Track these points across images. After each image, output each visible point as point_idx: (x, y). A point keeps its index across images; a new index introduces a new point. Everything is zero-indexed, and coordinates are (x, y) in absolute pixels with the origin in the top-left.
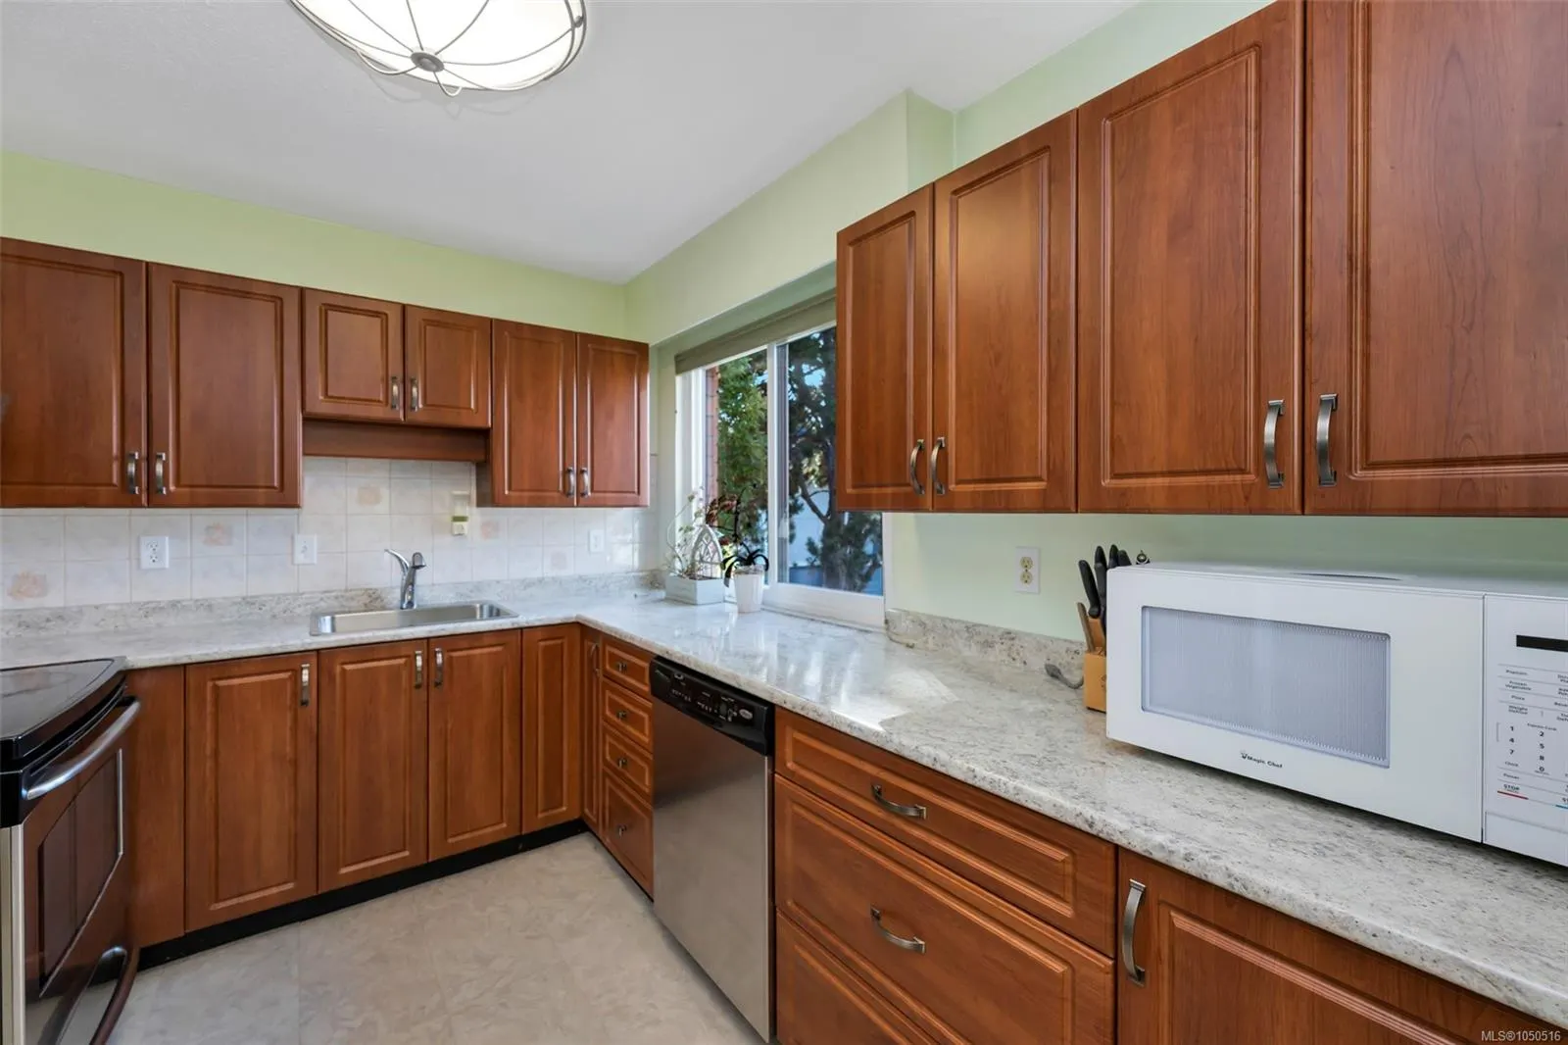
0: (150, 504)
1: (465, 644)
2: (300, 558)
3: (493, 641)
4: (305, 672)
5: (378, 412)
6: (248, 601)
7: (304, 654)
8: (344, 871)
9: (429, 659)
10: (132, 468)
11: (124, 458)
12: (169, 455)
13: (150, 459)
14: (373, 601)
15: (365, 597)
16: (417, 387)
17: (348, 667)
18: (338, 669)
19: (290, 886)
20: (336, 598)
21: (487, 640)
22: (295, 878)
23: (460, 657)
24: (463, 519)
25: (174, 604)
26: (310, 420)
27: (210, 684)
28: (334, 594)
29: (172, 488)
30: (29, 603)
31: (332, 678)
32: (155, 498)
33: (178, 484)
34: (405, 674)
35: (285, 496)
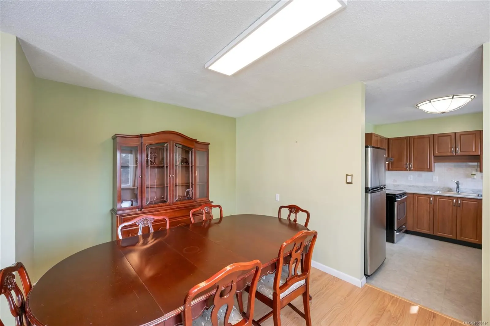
0: (409, 171)
1: (467, 200)
2: (434, 180)
3: (475, 201)
4: (431, 198)
5: (449, 154)
6: (424, 187)
7: (431, 195)
8: (438, 233)
9: (457, 201)
10: (407, 166)
11: (406, 164)
12: (412, 164)
13: (410, 164)
14: (450, 190)
15: (448, 189)
16: (458, 148)
17: (440, 199)
18: (438, 199)
19: (428, 231)
20: (442, 188)
21: (472, 200)
22: (429, 230)
23: (465, 202)
24: (475, 175)
25: (413, 186)
26: (434, 156)
27: (416, 197)
28: (441, 188)
29: (412, 168)
30: (395, 183)
31: (436, 200)
32: (410, 170)
33: (413, 168)
34: (451, 203)
35: (430, 170)
